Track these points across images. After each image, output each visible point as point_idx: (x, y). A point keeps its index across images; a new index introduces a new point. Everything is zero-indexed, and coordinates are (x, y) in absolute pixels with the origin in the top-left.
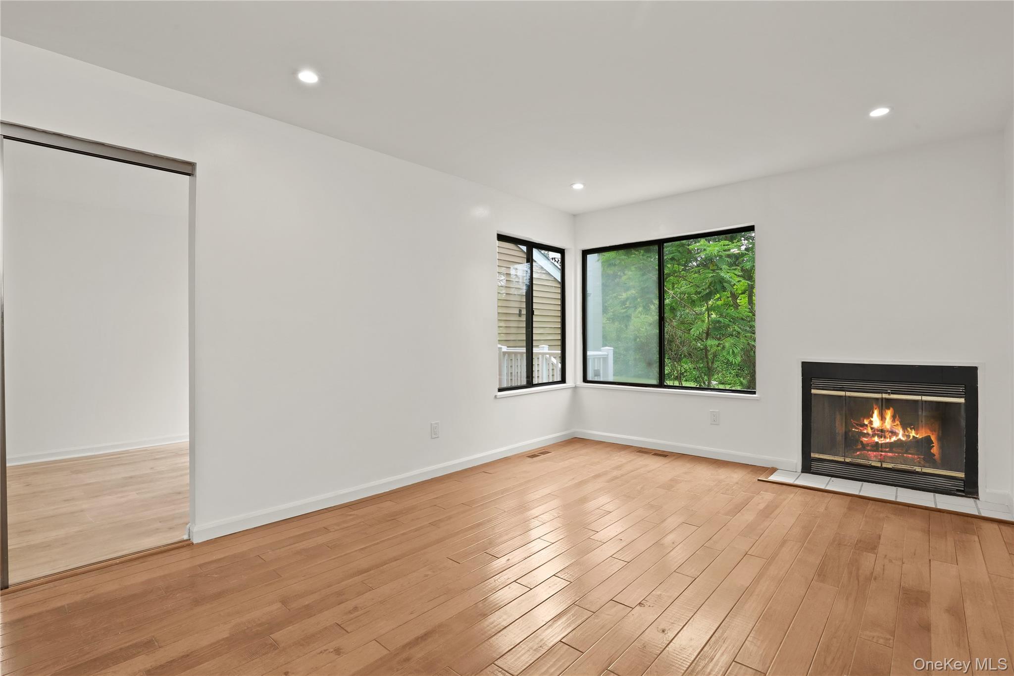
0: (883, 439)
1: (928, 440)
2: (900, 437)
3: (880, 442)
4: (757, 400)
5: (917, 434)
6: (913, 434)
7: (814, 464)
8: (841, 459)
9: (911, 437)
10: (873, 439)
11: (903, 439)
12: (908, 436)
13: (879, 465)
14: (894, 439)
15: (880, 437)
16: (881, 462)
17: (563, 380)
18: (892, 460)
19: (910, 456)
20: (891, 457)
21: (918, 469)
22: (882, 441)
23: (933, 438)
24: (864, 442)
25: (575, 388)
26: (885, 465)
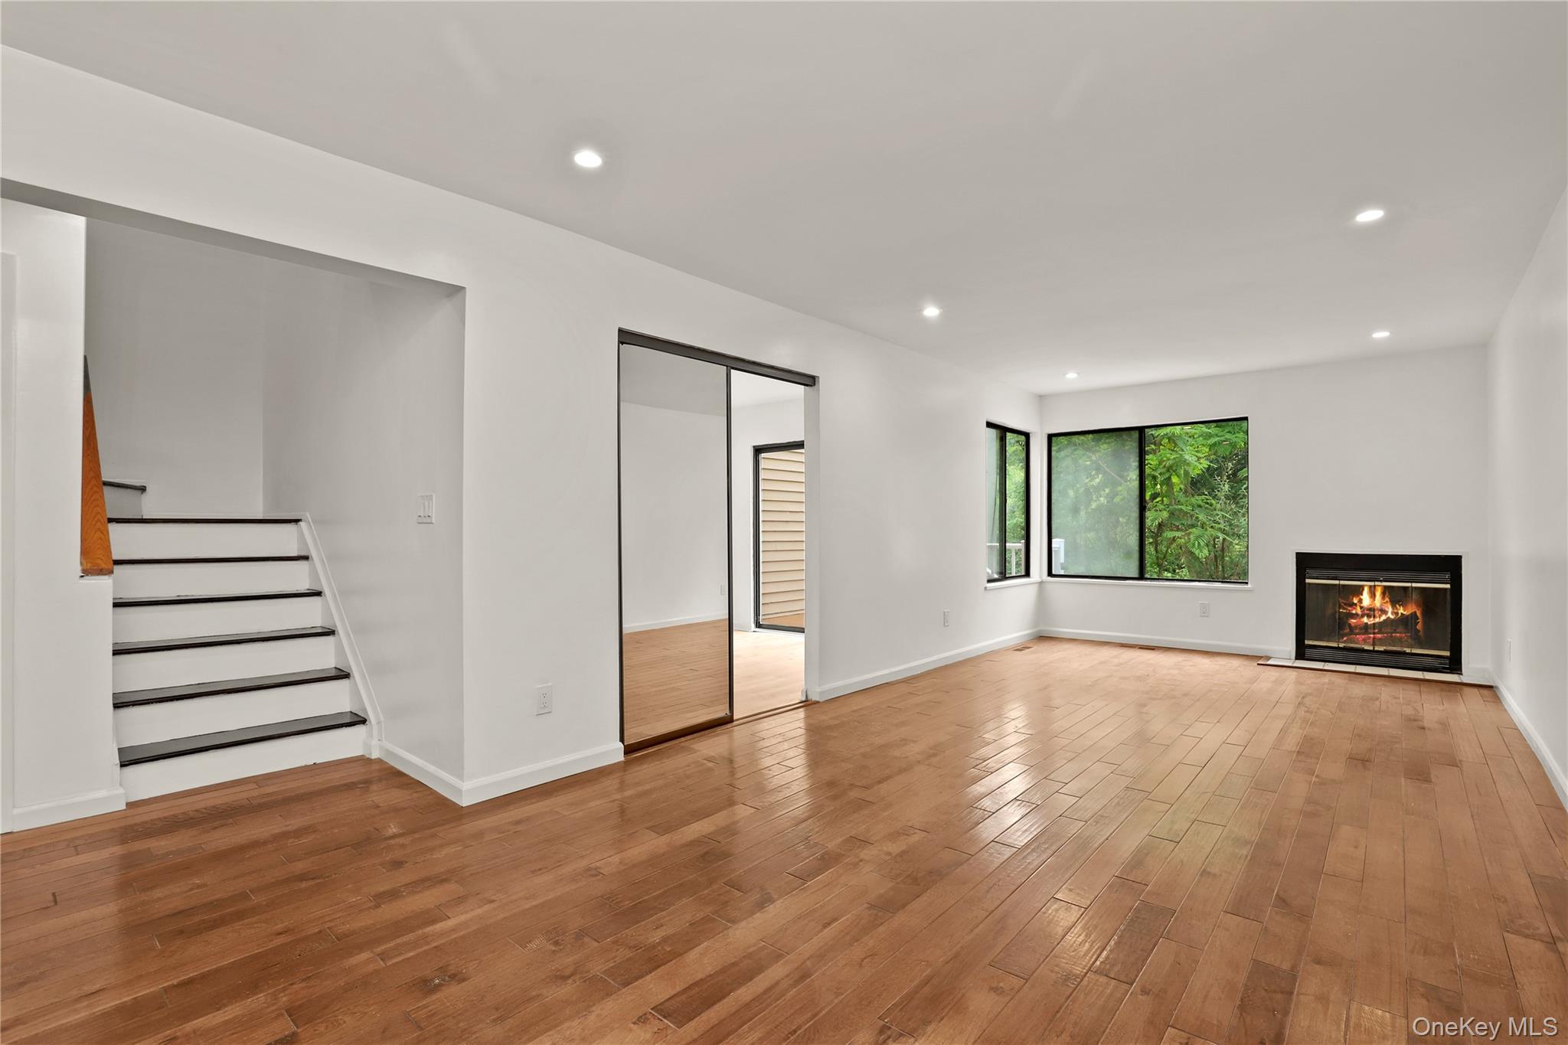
0: (1372, 619)
1: (1414, 615)
2: (1390, 615)
3: (1369, 623)
4: (1250, 591)
5: (1405, 611)
6: (1401, 611)
7: (1308, 652)
8: (1335, 645)
9: (1400, 615)
10: (1362, 620)
11: (1392, 617)
12: (1397, 614)
13: (1371, 648)
14: (1384, 617)
15: (1369, 616)
16: (1374, 645)
17: (1027, 574)
18: (1382, 642)
19: (1398, 635)
20: (1380, 639)
21: (1408, 650)
22: (1371, 621)
23: (1418, 614)
24: (1353, 625)
25: (1041, 583)
26: (1376, 649)
